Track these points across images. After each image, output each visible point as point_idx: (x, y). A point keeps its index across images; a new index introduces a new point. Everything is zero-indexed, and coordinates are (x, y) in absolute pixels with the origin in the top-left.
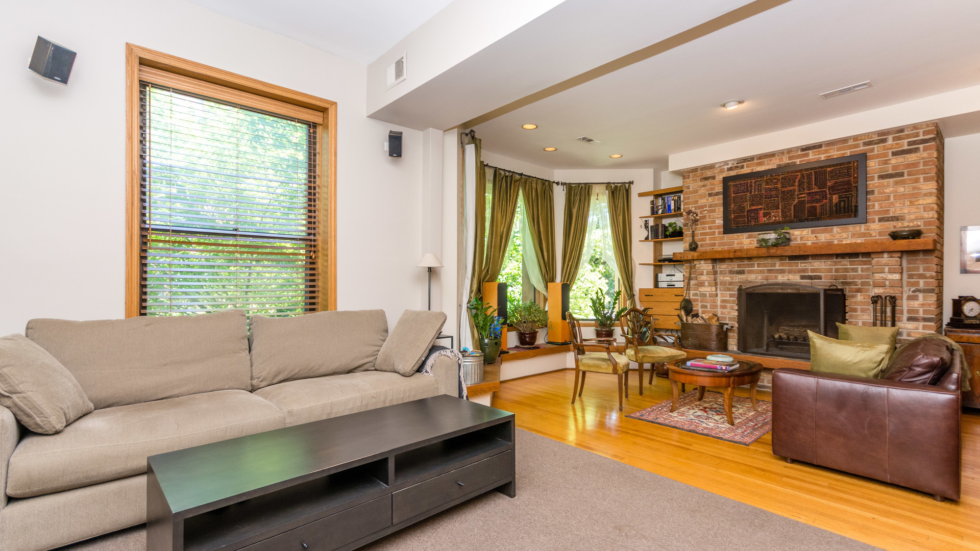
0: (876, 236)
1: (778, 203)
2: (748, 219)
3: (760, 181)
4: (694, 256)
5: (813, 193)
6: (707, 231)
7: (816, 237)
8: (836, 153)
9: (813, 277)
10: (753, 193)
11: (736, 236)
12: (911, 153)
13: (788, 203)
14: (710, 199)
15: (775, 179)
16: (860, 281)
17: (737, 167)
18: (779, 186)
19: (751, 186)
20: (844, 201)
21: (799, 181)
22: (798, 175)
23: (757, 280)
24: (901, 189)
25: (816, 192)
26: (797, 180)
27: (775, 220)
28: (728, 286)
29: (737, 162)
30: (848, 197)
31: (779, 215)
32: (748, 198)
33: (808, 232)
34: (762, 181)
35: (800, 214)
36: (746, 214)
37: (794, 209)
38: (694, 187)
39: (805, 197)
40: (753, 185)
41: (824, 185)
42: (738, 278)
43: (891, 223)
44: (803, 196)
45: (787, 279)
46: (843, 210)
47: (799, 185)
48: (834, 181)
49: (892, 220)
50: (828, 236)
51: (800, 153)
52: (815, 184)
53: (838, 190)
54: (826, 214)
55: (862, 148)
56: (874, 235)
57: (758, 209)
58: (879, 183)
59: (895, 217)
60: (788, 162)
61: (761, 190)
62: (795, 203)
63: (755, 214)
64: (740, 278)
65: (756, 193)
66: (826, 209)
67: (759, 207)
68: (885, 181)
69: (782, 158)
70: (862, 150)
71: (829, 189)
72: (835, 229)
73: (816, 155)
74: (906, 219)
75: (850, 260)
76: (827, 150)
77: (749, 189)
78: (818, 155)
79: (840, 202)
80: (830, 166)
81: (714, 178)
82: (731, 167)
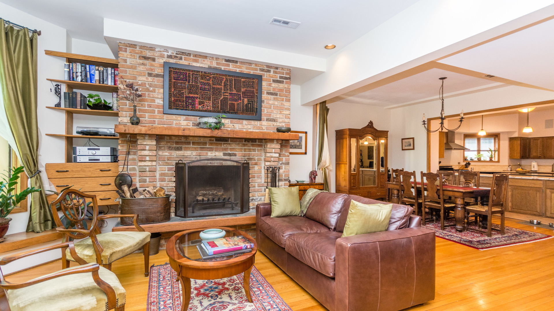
0: (264, 130)
1: (210, 96)
2: (186, 103)
3: (196, 74)
4: (141, 130)
5: (233, 93)
6: (146, 108)
7: (233, 125)
8: (245, 70)
9: (231, 154)
10: (191, 83)
11: (175, 117)
12: (281, 83)
13: (217, 98)
14: (150, 79)
15: (208, 76)
16: (257, 157)
17: (176, 57)
18: (211, 82)
19: (189, 76)
20: (250, 104)
21: (224, 83)
22: (224, 78)
23: (192, 156)
24: (276, 103)
25: (235, 94)
26: (223, 82)
27: (207, 109)
28: (166, 161)
29: (176, 53)
30: (253, 102)
31: (210, 106)
32: (187, 86)
33: (228, 121)
34: (198, 75)
35: (224, 108)
36: (185, 99)
37: (221, 102)
38: (132, 63)
39: (228, 96)
40: (191, 76)
41: (239, 90)
42: (176, 154)
43: (272, 122)
44: (227, 94)
45: (214, 155)
46: (249, 110)
47: (225, 86)
48: (245, 89)
49: (272, 121)
50: (240, 126)
51: (224, 62)
52: (234, 88)
53: (247, 95)
54: (240, 111)
55: (259, 72)
56: (264, 128)
57: (195, 97)
58: (267, 97)
59: (273, 119)
60: (216, 66)
61: (197, 82)
62: (221, 99)
63: (192, 101)
64: (178, 154)
65: (194, 83)
66: (240, 107)
67: (196, 96)
68: (270, 96)
69: (212, 62)
70: (259, 73)
71: (242, 93)
72: (245, 122)
73: (234, 67)
74: (278, 121)
75: (252, 143)
76: (240, 66)
77: (188, 79)
78: (235, 67)
79: (248, 103)
80: (243, 78)
81: (154, 60)
82: (171, 56)
